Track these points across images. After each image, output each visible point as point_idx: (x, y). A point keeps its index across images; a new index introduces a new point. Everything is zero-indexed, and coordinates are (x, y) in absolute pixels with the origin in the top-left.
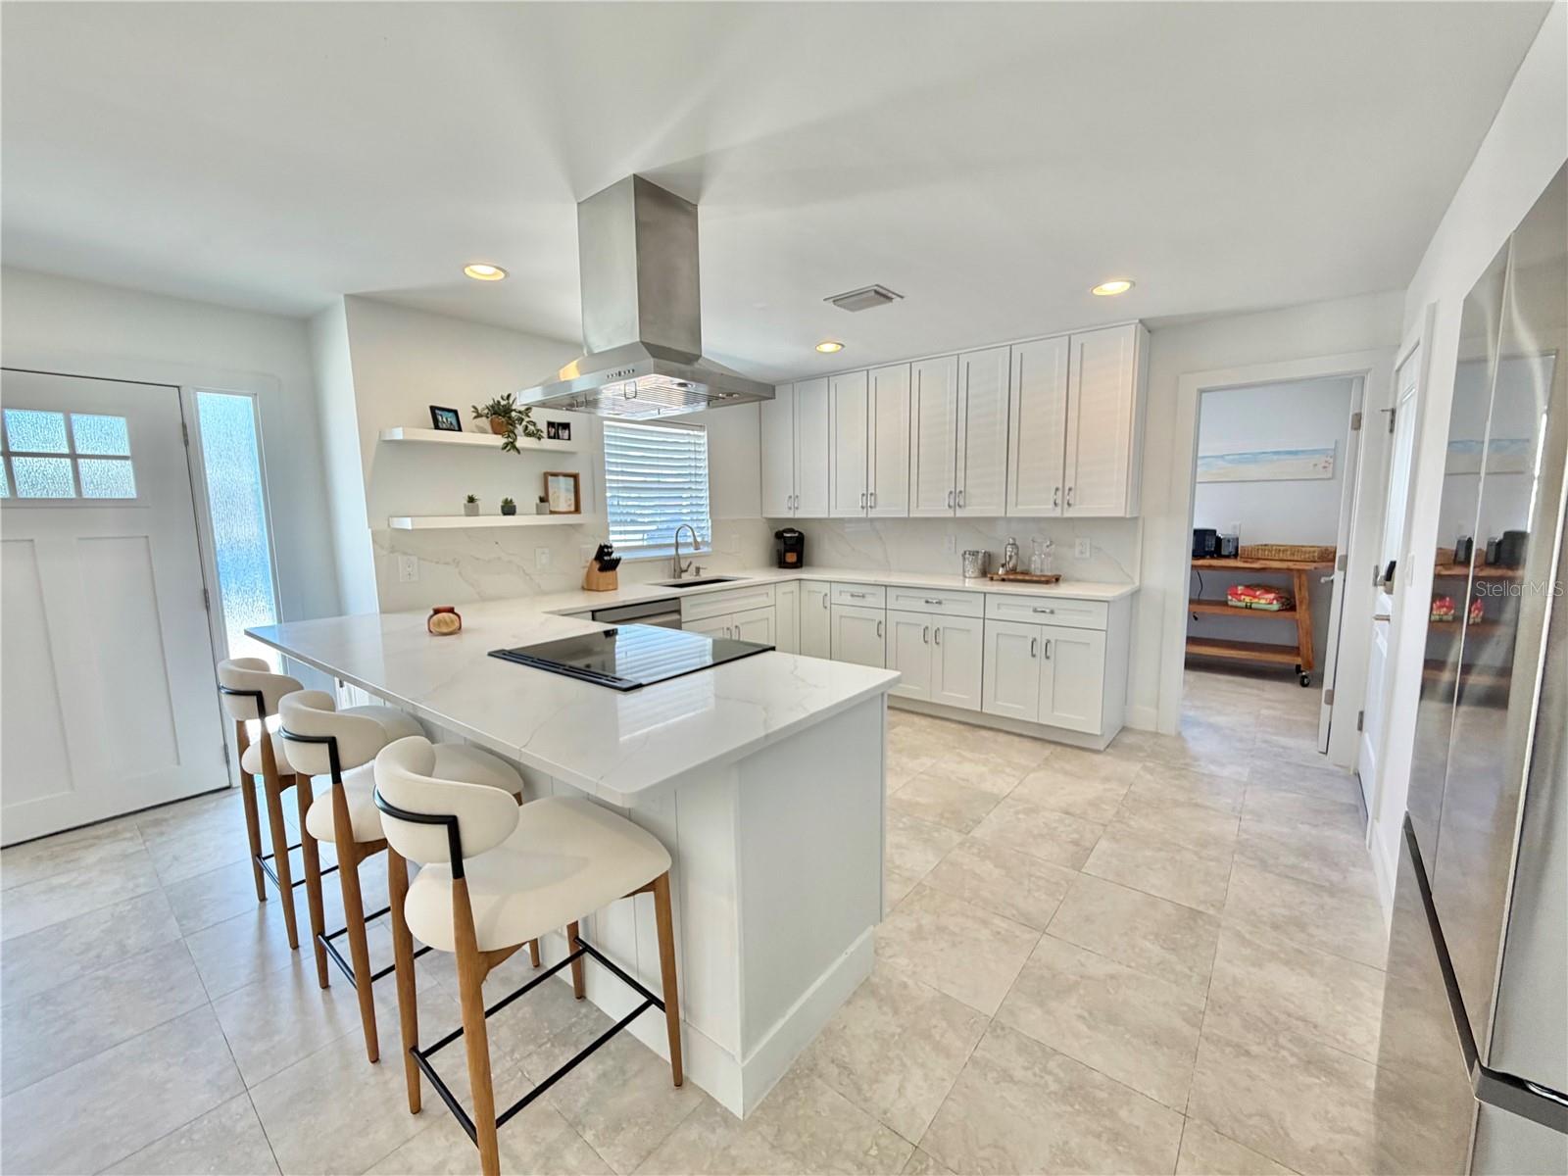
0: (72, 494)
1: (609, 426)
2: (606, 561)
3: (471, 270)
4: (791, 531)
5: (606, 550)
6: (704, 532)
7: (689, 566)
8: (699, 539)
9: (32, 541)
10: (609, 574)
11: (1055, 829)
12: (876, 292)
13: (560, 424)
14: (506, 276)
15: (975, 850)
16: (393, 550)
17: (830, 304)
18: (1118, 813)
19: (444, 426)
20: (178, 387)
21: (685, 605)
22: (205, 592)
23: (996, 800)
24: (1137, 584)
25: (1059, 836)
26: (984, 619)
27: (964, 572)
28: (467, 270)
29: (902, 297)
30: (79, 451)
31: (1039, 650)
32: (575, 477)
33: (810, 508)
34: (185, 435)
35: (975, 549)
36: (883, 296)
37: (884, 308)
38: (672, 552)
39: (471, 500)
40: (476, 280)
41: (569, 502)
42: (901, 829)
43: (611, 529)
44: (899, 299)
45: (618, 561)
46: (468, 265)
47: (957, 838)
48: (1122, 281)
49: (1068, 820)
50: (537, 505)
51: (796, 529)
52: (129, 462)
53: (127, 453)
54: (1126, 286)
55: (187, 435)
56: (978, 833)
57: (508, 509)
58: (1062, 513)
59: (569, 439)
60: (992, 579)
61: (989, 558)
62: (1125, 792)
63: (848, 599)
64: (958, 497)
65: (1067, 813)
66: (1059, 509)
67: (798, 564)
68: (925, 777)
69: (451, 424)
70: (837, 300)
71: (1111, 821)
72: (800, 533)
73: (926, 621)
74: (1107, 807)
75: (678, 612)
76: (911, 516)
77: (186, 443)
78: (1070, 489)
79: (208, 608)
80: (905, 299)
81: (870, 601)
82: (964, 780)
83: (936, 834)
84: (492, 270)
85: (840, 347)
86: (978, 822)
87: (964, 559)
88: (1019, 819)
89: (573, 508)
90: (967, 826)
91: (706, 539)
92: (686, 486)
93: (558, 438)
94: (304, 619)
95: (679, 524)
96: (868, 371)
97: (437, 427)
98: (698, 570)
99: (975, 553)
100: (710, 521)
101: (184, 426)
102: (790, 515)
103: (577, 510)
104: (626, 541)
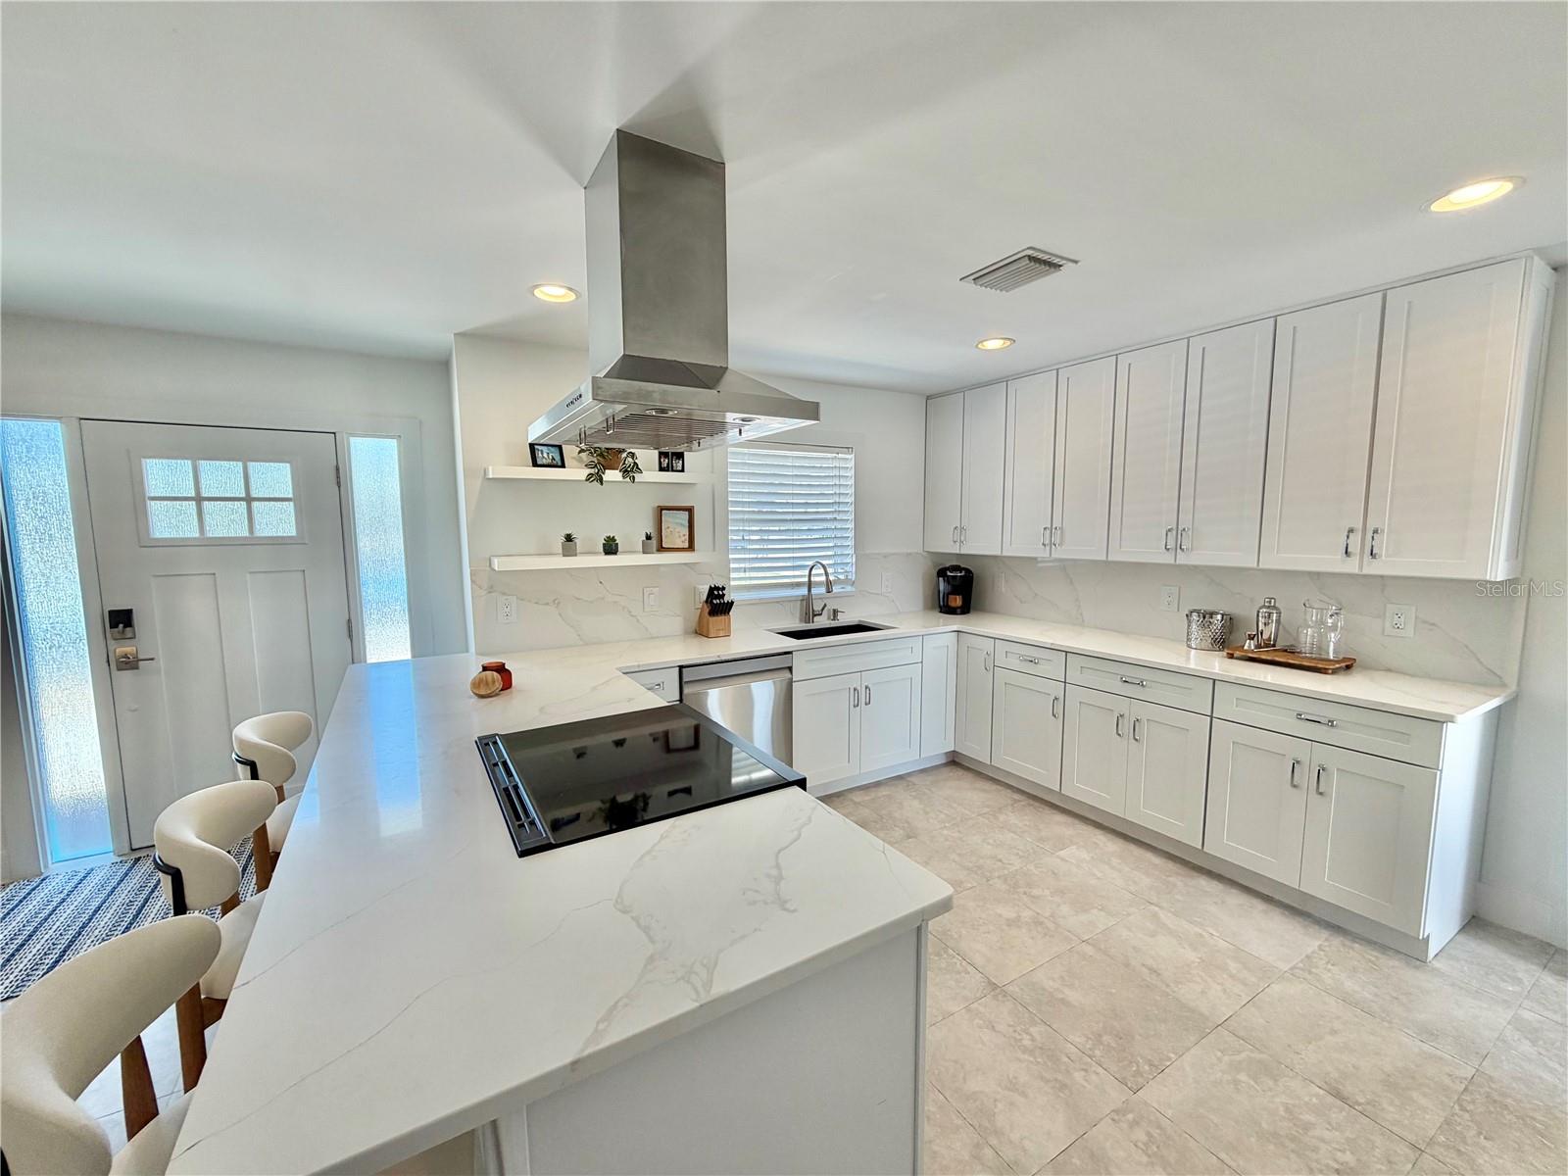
0: (246, 534)
1: (734, 453)
2: (717, 604)
3: (542, 292)
4: (956, 568)
5: (716, 593)
6: (848, 569)
7: (823, 609)
8: (831, 578)
9: (214, 574)
10: (721, 618)
11: (1307, 1127)
12: (1030, 258)
13: (673, 454)
14: (577, 298)
15: (1140, 1135)
16: (491, 590)
17: (970, 286)
18: (1447, 1122)
19: (545, 462)
20: (334, 433)
21: (798, 663)
22: (349, 621)
23: (1200, 1026)
24: (1514, 687)
25: (1316, 1150)
26: (1212, 717)
27: (1189, 640)
28: (537, 292)
29: (1076, 262)
30: (254, 494)
31: (1305, 777)
32: (690, 510)
33: (979, 543)
34: (338, 477)
35: (1210, 608)
36: (1043, 263)
37: (1050, 281)
38: (804, 591)
39: (569, 538)
40: (545, 301)
41: (683, 538)
42: (1025, 1050)
43: (732, 566)
44: (1071, 264)
45: (730, 604)
46: (536, 286)
47: (1116, 1096)
48: (1497, 179)
49: (1338, 1115)
50: (643, 541)
51: (963, 566)
52: (292, 503)
53: (291, 496)
54: (1503, 188)
55: (340, 477)
56: (1155, 1094)
57: (610, 548)
58: (1361, 567)
59: (683, 471)
60: (1231, 656)
61: (1230, 622)
62: (1469, 1072)
63: (1014, 663)
64: (1177, 537)
65: (1337, 1095)
66: (1354, 561)
67: (965, 609)
68: (1089, 950)
69: (553, 459)
70: (980, 277)
71: (1431, 1142)
72: (968, 571)
73: (1123, 706)
74: (1423, 1101)
75: (790, 669)
76: (1109, 559)
77: (339, 484)
78: (1376, 531)
79: (350, 636)
80: (1079, 264)
81: (1042, 669)
82: (1152, 970)
83: (1078, 1076)
84: (563, 291)
85: (1008, 343)
86: (1159, 1069)
87: (1189, 622)
88: (1236, 1082)
89: (686, 545)
90: (1138, 1073)
91: (850, 577)
92: (829, 516)
93: (673, 471)
94: (434, 655)
95: (811, 563)
96: (1057, 370)
97: (535, 464)
98: (835, 612)
99: (1207, 616)
100: (854, 556)
101: (337, 469)
102: (956, 550)
103: (691, 547)
104: (751, 578)
